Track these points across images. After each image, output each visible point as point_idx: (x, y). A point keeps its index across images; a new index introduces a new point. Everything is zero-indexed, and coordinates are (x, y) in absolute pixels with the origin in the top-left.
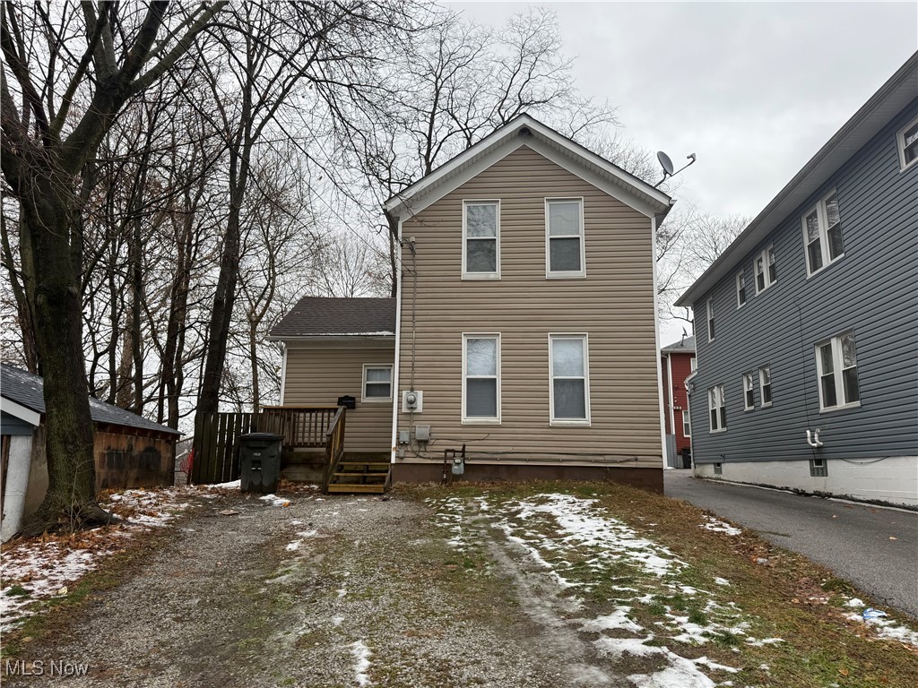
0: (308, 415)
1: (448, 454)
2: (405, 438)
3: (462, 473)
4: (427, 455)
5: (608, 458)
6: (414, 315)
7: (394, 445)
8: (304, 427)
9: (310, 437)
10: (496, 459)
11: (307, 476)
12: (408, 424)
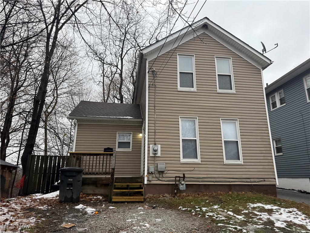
0: (95, 157)
1: (177, 178)
2: (152, 170)
3: (185, 189)
4: (164, 179)
5: (252, 180)
6: (155, 107)
7: (146, 174)
8: (93, 163)
9: (96, 169)
10: (199, 181)
11: (94, 191)
12: (153, 162)
